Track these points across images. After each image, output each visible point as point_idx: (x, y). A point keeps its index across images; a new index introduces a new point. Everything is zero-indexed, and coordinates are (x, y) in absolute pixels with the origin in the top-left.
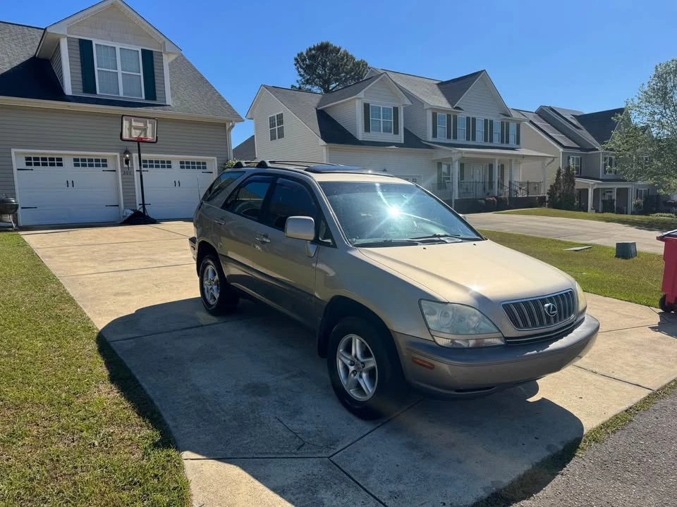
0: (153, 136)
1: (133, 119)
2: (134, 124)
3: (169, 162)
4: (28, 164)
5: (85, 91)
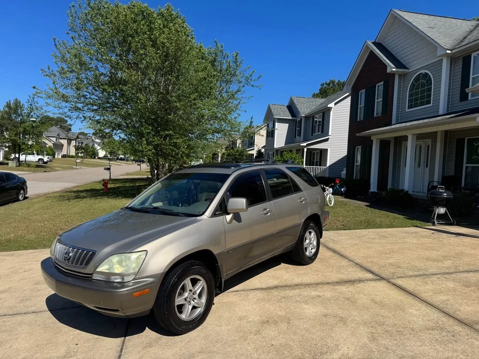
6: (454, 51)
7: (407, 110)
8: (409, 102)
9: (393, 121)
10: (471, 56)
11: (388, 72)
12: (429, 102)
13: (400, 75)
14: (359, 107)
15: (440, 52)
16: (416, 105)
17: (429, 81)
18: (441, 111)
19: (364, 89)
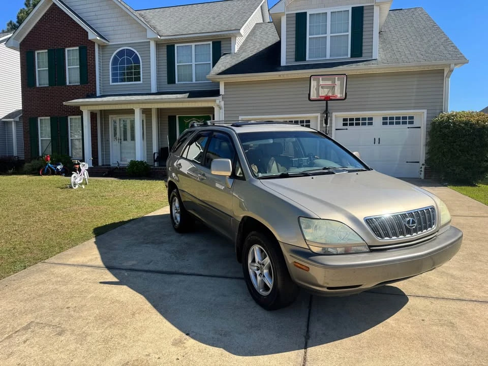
0: (342, 93)
1: (321, 78)
2: (321, 83)
3: (371, 119)
5: (297, 60)
6: (162, 38)
7: (111, 84)
8: (113, 75)
9: (98, 94)
10: (174, 46)
11: (89, 38)
12: (138, 79)
13: (99, 46)
14: (37, 69)
15: (151, 35)
16: (123, 80)
17: (136, 59)
18: (154, 90)
19: (45, 49)
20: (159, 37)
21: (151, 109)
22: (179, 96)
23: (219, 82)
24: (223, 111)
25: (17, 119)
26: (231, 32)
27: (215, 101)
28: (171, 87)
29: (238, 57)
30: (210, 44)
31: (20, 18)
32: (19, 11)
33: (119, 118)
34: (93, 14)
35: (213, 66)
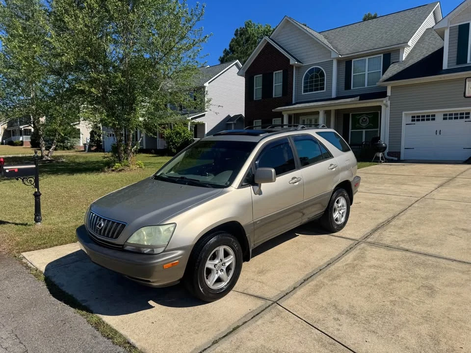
4: (413, 120)
5: (458, 63)
6: (342, 56)
7: (303, 94)
8: (304, 87)
9: (294, 102)
10: (351, 61)
11: (290, 64)
12: (323, 89)
13: (296, 67)
14: (255, 88)
15: (334, 55)
16: (311, 90)
17: (322, 75)
18: (334, 95)
19: (260, 74)
20: (340, 56)
21: (330, 110)
22: (353, 99)
23: (387, 87)
24: (389, 108)
25: (235, 122)
26: (400, 45)
27: (382, 101)
28: (348, 93)
29: (405, 65)
30: (381, 56)
31: (232, 46)
32: (231, 40)
33: (307, 118)
34: (293, 45)
35: (383, 74)
